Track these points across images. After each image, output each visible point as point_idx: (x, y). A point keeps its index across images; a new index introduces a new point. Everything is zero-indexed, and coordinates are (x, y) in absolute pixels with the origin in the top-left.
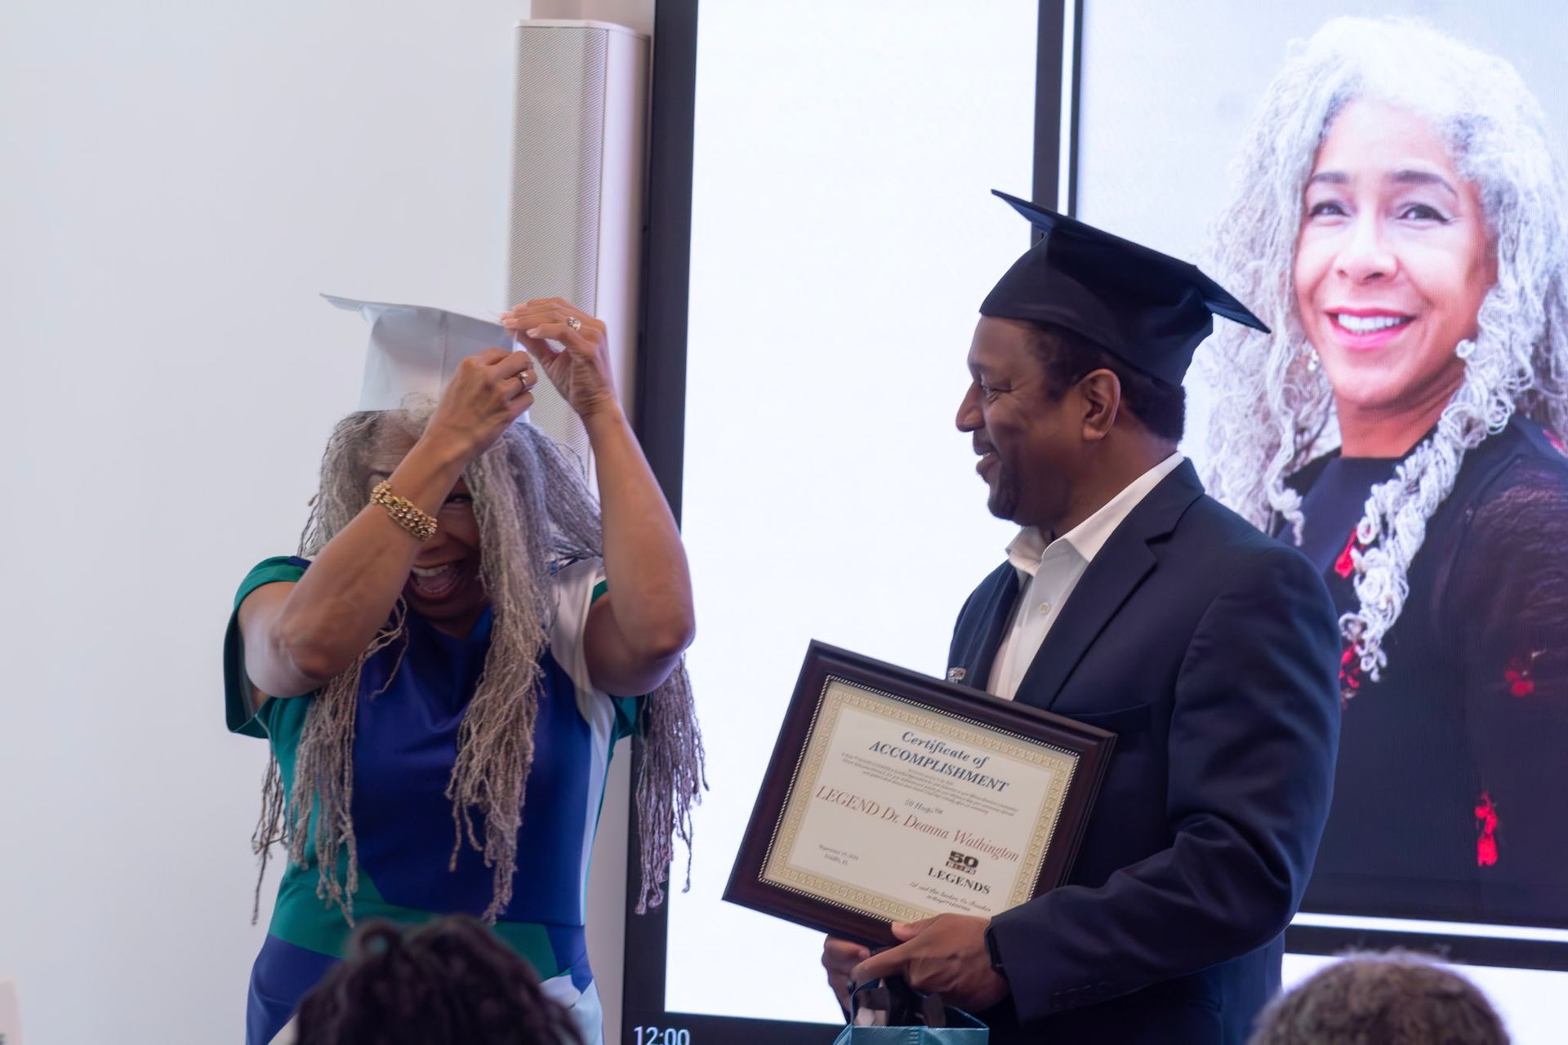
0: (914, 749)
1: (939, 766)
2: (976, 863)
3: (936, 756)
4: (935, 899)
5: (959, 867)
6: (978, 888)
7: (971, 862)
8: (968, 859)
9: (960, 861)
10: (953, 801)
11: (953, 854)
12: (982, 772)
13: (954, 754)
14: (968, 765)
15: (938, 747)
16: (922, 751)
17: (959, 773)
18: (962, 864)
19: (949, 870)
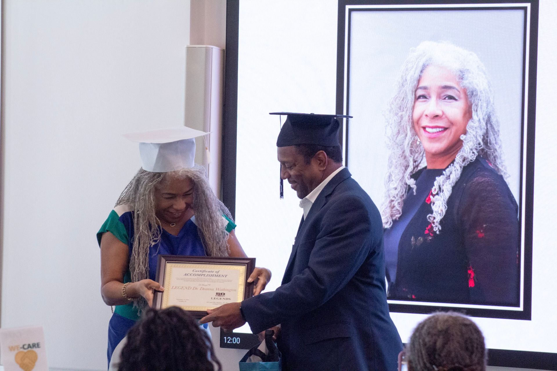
0: (197, 273)
1: (206, 275)
2: (224, 294)
3: (204, 273)
4: (215, 304)
5: (219, 296)
6: (227, 299)
7: (223, 294)
8: (221, 294)
9: (219, 294)
10: (213, 282)
11: (217, 293)
12: (219, 274)
13: (209, 272)
14: (214, 273)
15: (204, 271)
16: (199, 273)
17: (213, 276)
18: (220, 295)
19: (217, 297)
